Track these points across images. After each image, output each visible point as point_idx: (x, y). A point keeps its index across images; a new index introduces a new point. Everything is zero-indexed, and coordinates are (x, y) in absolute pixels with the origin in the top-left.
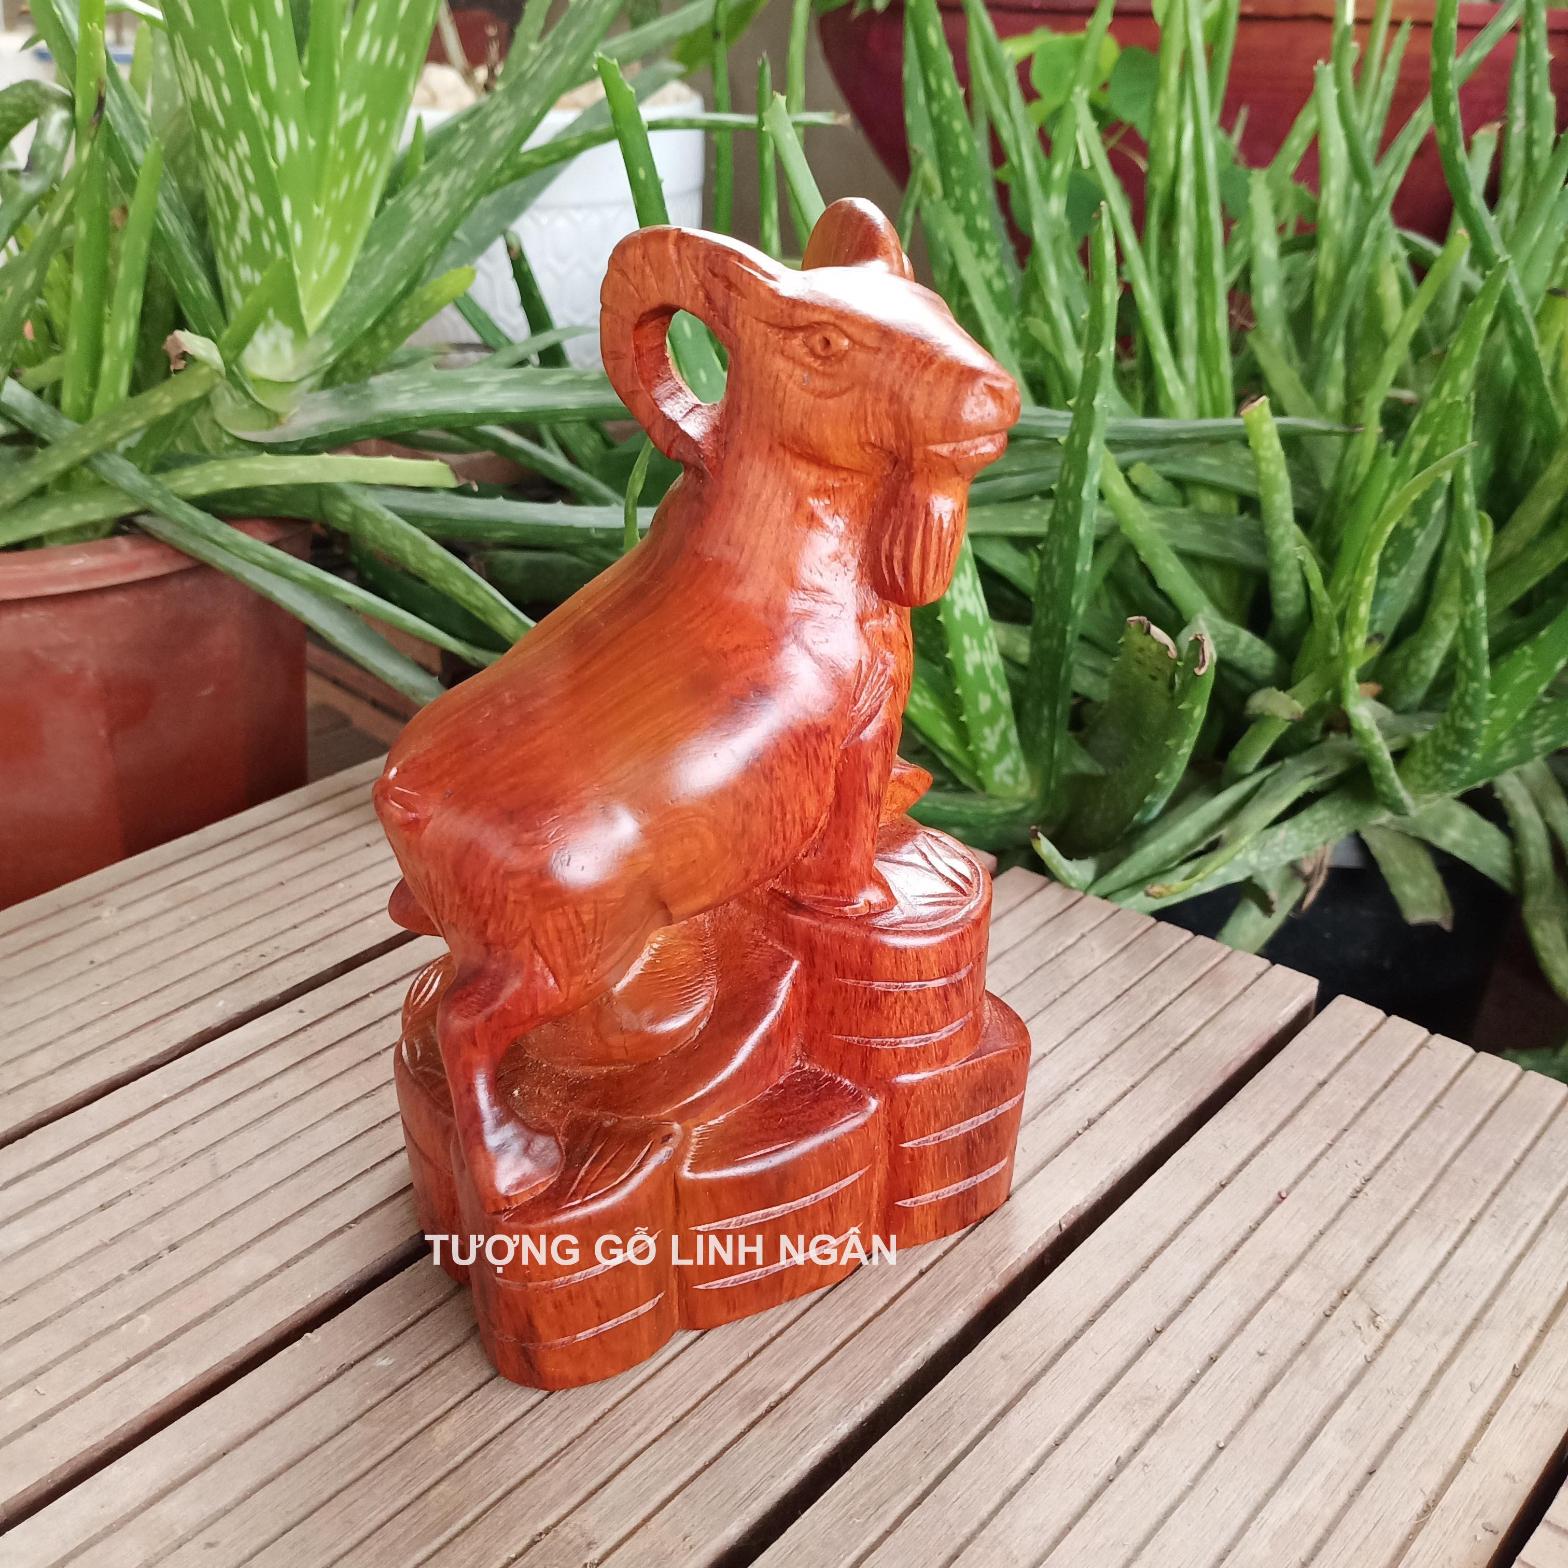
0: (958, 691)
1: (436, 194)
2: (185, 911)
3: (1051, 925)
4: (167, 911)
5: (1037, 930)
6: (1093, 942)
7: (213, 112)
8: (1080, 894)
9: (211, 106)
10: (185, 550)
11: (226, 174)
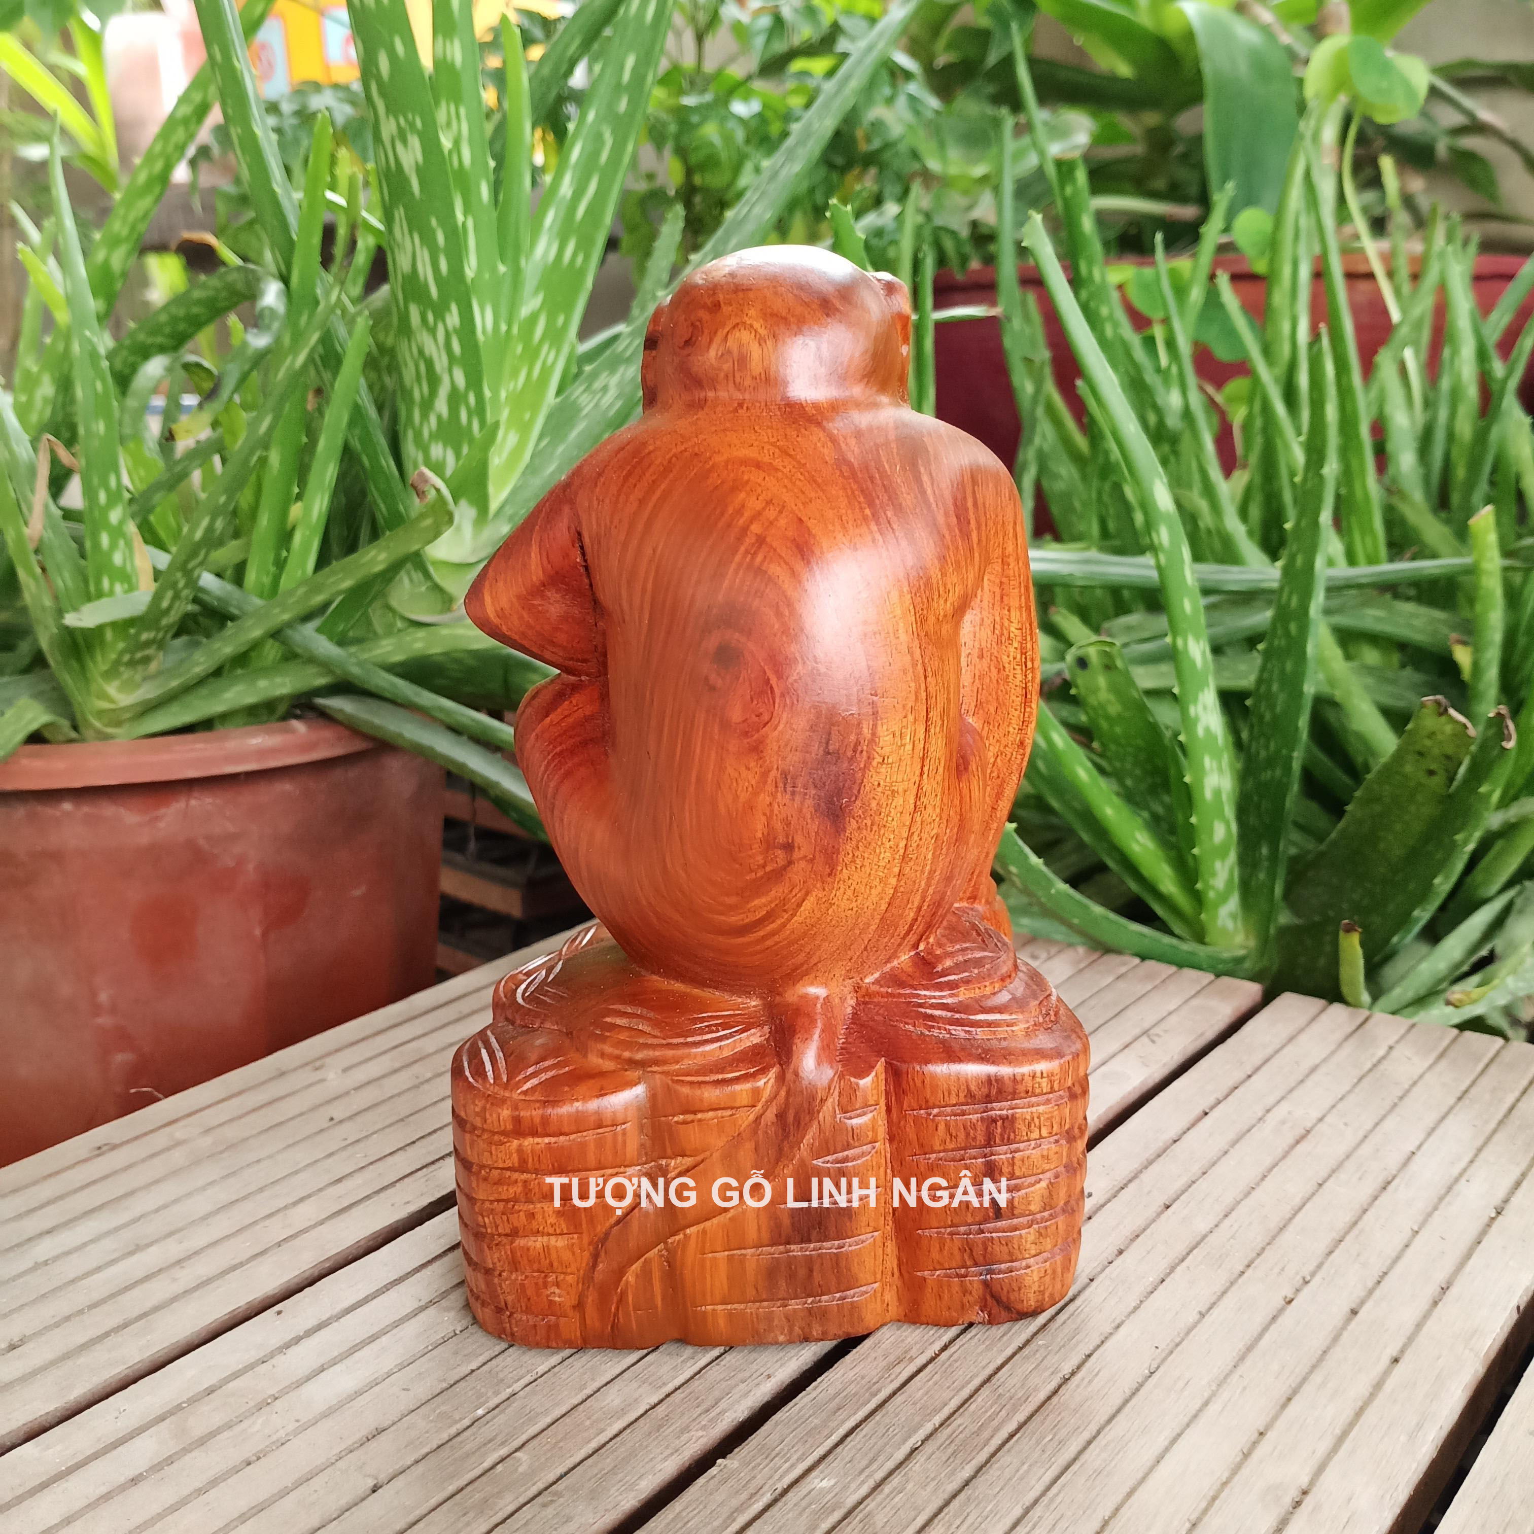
0: (1193, 820)
1: (605, 389)
2: (416, 1069)
3: (1352, 1041)
4: (395, 1071)
5: (1340, 1045)
6: (1403, 1051)
7: (426, 285)
8: (1365, 1013)
9: (426, 279)
10: (365, 730)
11: (430, 348)
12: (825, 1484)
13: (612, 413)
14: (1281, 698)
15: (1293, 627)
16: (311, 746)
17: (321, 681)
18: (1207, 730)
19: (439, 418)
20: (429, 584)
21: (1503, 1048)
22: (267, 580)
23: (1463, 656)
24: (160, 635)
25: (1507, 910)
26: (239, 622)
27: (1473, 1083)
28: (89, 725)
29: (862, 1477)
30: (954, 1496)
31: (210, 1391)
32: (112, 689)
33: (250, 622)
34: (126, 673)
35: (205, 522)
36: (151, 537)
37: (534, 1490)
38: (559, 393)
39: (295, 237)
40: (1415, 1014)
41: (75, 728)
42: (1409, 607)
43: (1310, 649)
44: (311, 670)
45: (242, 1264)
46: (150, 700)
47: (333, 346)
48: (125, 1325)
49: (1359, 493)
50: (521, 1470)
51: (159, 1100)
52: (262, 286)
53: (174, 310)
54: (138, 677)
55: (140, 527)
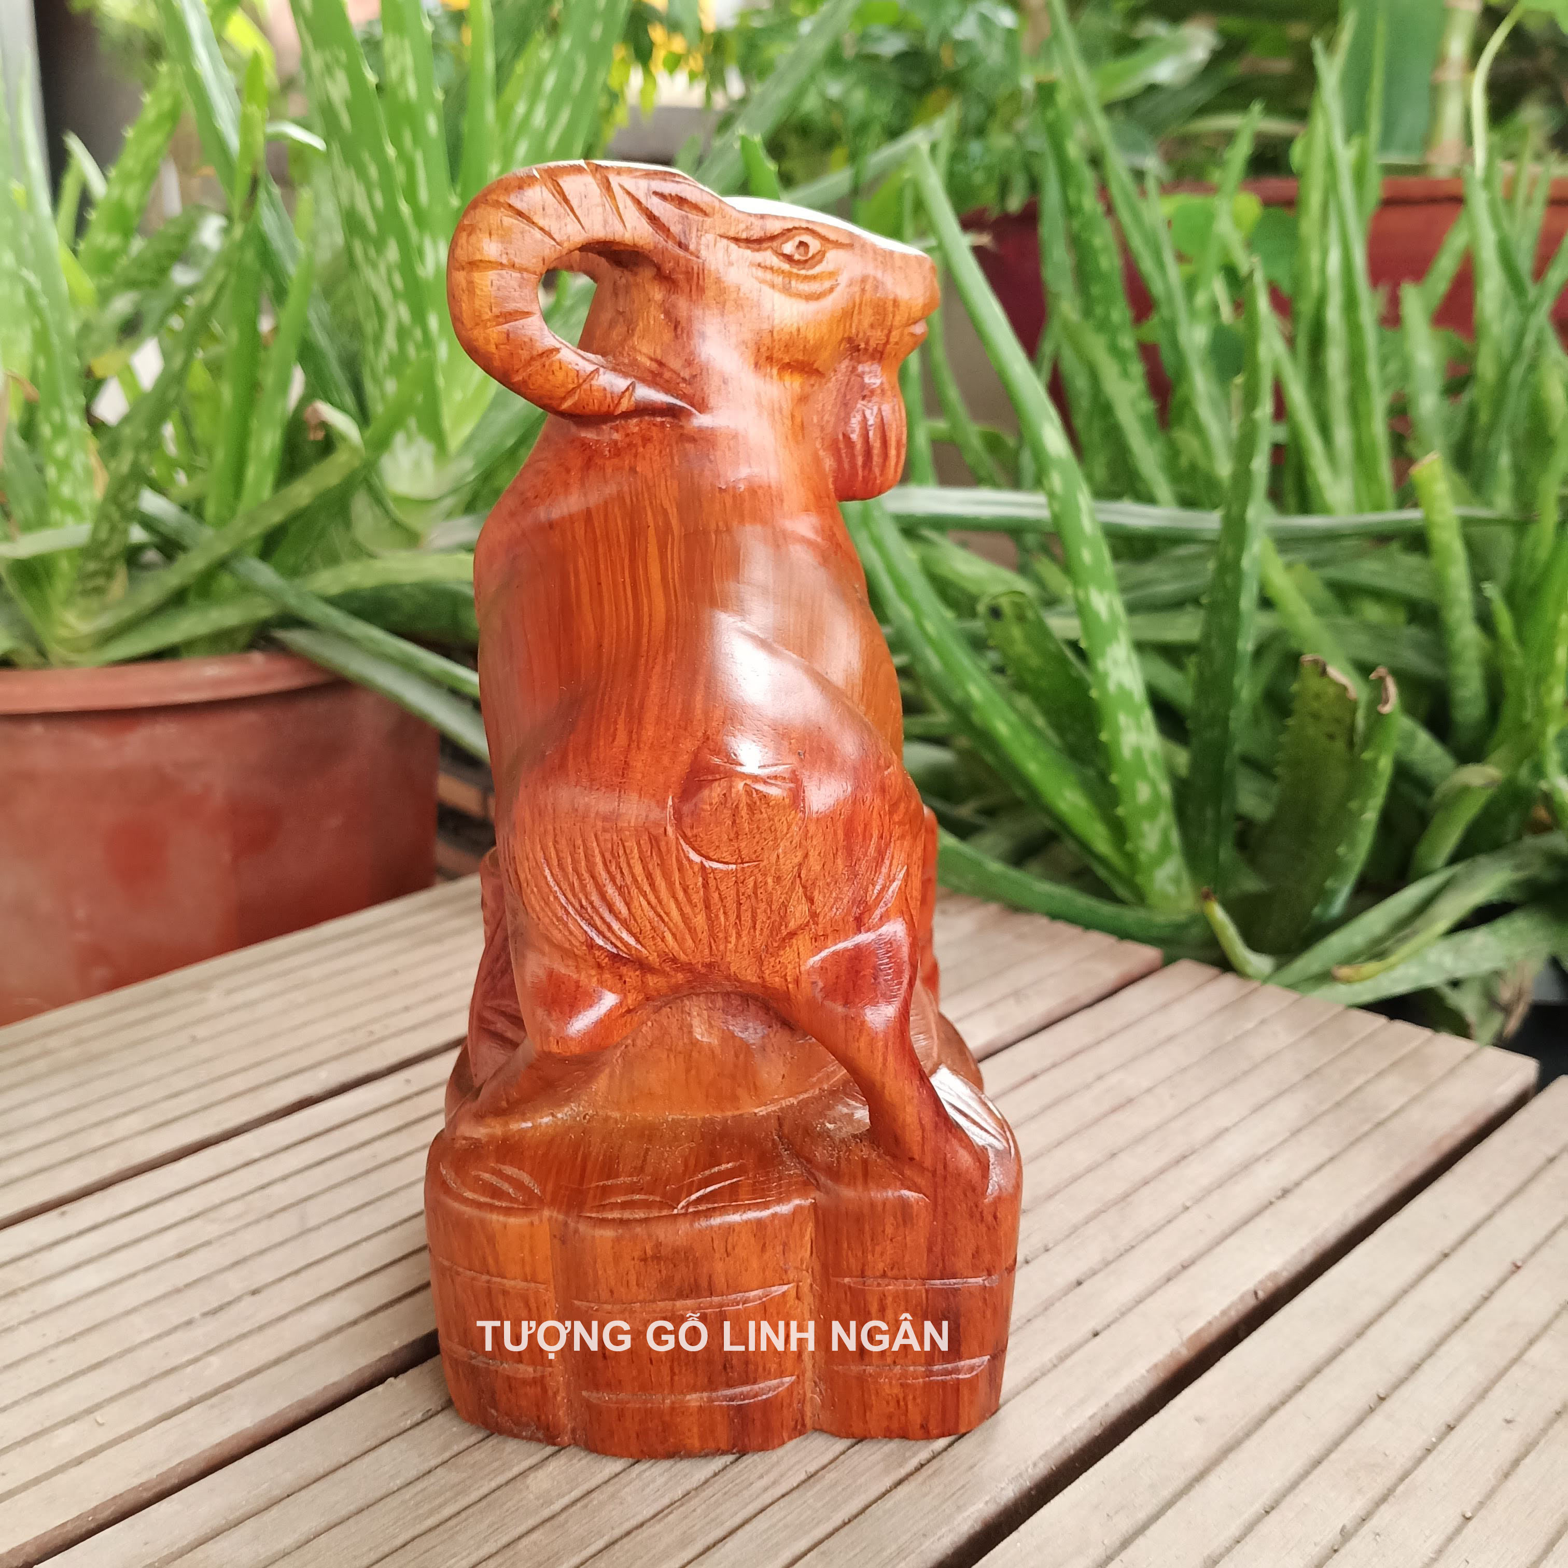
0: (1114, 779)
3: (1226, 1012)
5: (1212, 1015)
6: (1274, 1025)
7: (366, 220)
9: (365, 217)
10: (318, 661)
11: (376, 284)
14: (1220, 653)
15: (1229, 580)
18: (1120, 687)
19: (390, 352)
20: (389, 519)
22: (223, 511)
24: (107, 566)
26: (187, 554)
28: (53, 651)
32: (70, 617)
41: (41, 654)
43: (1244, 603)
44: (258, 600)
46: (108, 629)
54: (96, 606)
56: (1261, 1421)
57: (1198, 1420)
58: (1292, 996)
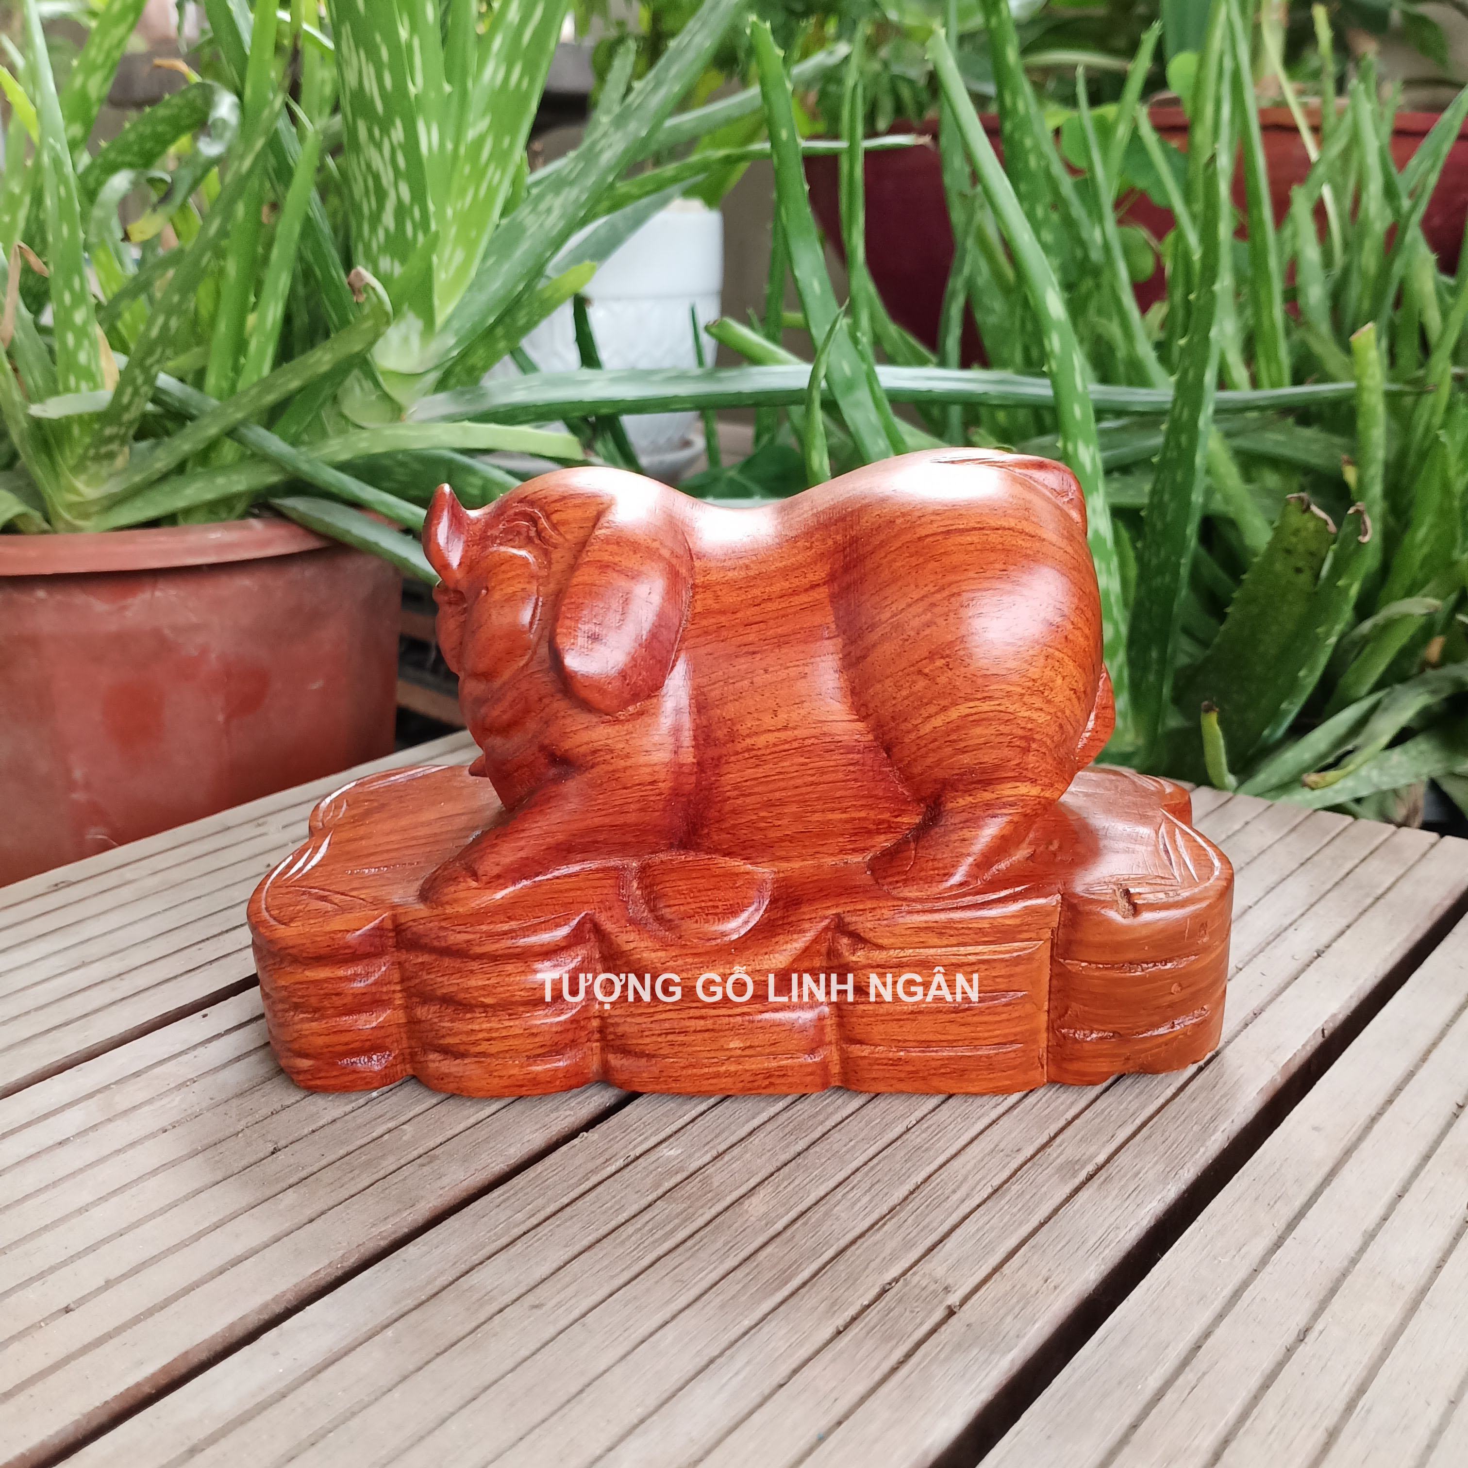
1: (549, 210)
6: (1257, 826)
7: (372, 101)
8: (1229, 794)
9: (372, 97)
10: (317, 527)
11: (377, 163)
12: (672, 1152)
13: (555, 232)
14: (1172, 506)
15: (1184, 439)
16: (267, 543)
17: (274, 479)
18: (1096, 532)
19: (387, 231)
20: (379, 393)
21: (1351, 824)
22: (225, 385)
23: (1350, 475)
24: (123, 431)
25: (1373, 709)
26: (196, 422)
27: (1318, 851)
28: (60, 517)
29: (706, 1148)
30: (786, 1165)
31: (137, 1074)
32: (80, 484)
33: (206, 421)
34: (92, 467)
35: (160, 320)
36: (118, 343)
37: (415, 1154)
38: (503, 214)
39: (248, 52)
40: (1279, 797)
41: (48, 521)
42: (1308, 433)
43: (1199, 460)
44: (265, 468)
45: (175, 977)
46: (115, 494)
47: (285, 159)
48: (67, 1024)
49: (1266, 323)
50: (404, 1138)
51: (111, 847)
52: (216, 98)
53: (141, 129)
54: (104, 472)
55: (108, 334)
56: (1368, 1128)
57: (1316, 1129)
58: (1263, 803)
